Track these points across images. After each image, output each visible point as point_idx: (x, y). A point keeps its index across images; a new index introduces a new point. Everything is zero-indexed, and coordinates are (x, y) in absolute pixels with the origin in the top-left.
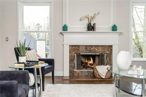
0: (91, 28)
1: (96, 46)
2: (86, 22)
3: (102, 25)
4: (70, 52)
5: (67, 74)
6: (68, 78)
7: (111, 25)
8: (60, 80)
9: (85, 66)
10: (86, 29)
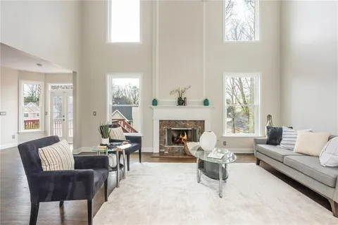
0: (181, 102)
1: (183, 121)
2: (176, 96)
3: (193, 98)
4: (160, 126)
5: (156, 150)
6: (158, 155)
7: (204, 99)
8: (149, 157)
9: (179, 142)
10: (177, 103)
